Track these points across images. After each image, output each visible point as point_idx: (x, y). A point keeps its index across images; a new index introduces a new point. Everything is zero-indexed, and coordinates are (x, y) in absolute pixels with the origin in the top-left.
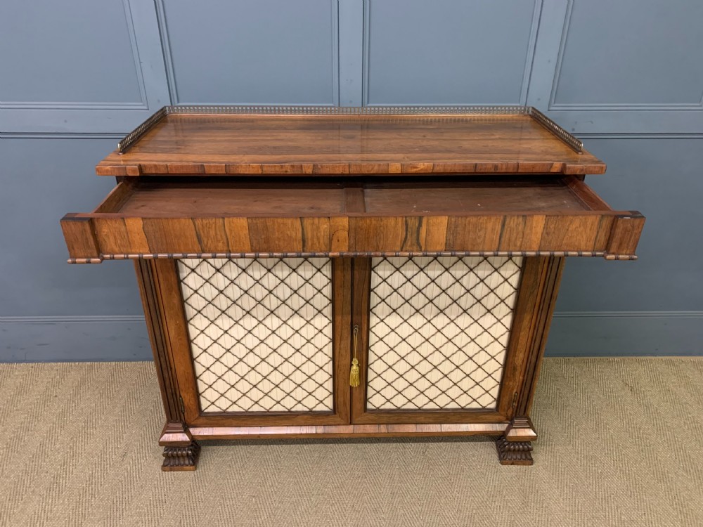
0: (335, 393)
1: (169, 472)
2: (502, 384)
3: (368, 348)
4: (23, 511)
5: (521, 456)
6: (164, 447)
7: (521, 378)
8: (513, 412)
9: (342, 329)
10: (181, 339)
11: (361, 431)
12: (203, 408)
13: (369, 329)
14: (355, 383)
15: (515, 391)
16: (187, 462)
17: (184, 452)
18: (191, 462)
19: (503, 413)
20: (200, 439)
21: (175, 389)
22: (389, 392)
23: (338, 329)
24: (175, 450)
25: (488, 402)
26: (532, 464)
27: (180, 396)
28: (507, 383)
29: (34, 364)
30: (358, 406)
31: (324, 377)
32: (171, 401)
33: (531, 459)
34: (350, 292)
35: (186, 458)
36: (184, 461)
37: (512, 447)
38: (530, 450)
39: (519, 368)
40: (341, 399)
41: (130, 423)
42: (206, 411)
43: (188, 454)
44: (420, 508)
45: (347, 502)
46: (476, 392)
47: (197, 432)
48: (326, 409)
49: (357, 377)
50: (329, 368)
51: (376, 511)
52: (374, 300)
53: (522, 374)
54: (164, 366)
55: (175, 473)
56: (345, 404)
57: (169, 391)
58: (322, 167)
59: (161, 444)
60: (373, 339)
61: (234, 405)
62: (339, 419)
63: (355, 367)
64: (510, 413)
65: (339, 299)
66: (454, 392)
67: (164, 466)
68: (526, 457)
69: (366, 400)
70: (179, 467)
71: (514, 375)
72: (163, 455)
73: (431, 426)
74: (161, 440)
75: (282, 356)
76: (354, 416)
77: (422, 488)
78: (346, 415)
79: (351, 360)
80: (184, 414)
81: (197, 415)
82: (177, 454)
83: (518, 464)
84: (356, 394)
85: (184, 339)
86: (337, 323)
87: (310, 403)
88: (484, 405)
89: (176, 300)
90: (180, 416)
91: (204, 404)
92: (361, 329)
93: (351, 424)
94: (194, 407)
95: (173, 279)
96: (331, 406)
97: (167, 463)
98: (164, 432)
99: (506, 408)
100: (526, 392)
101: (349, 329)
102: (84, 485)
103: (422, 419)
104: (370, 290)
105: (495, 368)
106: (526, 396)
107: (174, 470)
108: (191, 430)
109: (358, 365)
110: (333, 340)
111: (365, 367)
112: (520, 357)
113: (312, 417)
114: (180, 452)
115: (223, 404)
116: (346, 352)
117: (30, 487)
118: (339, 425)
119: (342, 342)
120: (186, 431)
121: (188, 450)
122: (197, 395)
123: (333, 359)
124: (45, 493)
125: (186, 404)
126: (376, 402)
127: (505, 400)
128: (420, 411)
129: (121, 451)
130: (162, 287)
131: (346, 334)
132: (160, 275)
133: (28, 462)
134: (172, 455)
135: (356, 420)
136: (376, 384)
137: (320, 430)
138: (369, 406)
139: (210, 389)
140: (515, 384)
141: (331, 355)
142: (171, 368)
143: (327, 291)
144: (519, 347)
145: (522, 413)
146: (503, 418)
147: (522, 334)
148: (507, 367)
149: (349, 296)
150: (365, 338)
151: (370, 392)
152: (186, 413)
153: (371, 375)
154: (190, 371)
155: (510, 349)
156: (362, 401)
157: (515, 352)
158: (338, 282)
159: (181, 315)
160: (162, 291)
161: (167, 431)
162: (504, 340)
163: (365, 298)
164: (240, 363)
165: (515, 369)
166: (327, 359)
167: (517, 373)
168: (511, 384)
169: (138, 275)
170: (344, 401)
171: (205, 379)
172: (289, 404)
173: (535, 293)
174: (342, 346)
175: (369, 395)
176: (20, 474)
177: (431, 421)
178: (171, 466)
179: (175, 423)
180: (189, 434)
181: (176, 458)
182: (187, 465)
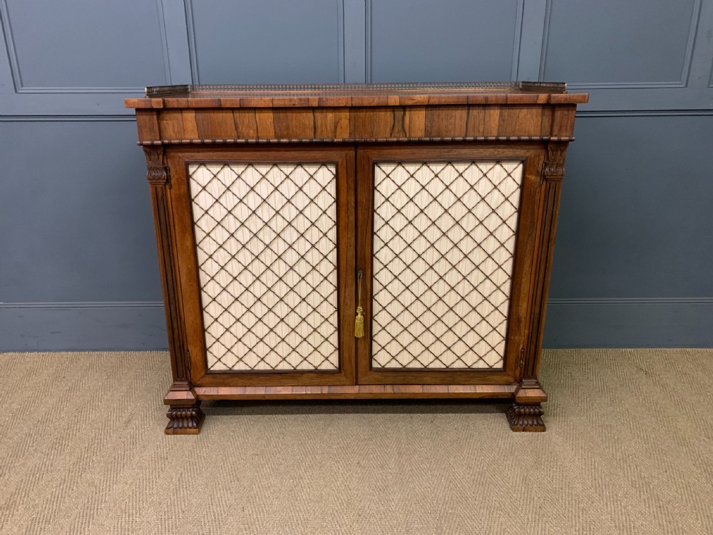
0: (340, 349)
1: (173, 436)
2: (508, 339)
3: (372, 297)
4: (23, 465)
5: (533, 422)
6: (169, 406)
7: (527, 331)
8: (521, 373)
9: (346, 275)
10: (191, 285)
11: (366, 391)
12: (209, 366)
13: (372, 276)
14: (359, 333)
15: (521, 347)
16: (190, 425)
17: (188, 413)
18: (195, 424)
19: (511, 373)
20: (205, 399)
21: (183, 342)
22: (394, 348)
23: (343, 275)
24: (179, 411)
25: (495, 361)
26: (544, 431)
27: (188, 351)
28: (513, 338)
29: (44, 354)
30: (363, 362)
31: (329, 329)
32: (178, 355)
33: (543, 425)
34: (354, 234)
35: (190, 420)
36: (188, 423)
37: (522, 410)
38: (541, 414)
39: (523, 319)
40: (346, 355)
42: (212, 369)
43: (192, 415)
44: (428, 465)
45: (352, 459)
46: (482, 348)
47: (201, 391)
48: (331, 367)
49: (362, 326)
50: (334, 320)
51: (382, 467)
52: (377, 245)
53: (527, 328)
54: (174, 315)
55: (179, 436)
56: (350, 360)
57: (177, 344)
58: (327, 100)
59: (166, 402)
60: (377, 287)
61: (241, 363)
62: (344, 378)
63: (359, 316)
64: (518, 373)
65: (343, 241)
66: (460, 349)
67: (167, 428)
68: (538, 423)
69: (371, 357)
70: (183, 430)
71: (519, 327)
72: (168, 416)
73: (438, 387)
74: (167, 398)
75: (288, 305)
76: (359, 375)
77: (430, 449)
78: (352, 373)
79: (356, 308)
80: (190, 371)
81: (203, 373)
82: (181, 414)
83: (530, 431)
84: (361, 347)
85: (195, 285)
86: (342, 268)
87: (316, 361)
88: (491, 365)
89: (189, 243)
90: (186, 374)
91: (211, 360)
92: (364, 275)
93: (356, 384)
94: (200, 364)
95: (188, 221)
96: (336, 364)
97: (170, 426)
98: (170, 390)
99: (514, 367)
100: (533, 347)
101: (354, 274)
102: (87, 445)
103: (428, 379)
104: (373, 233)
105: (499, 320)
106: (532, 352)
107: (177, 434)
108: (196, 389)
109: (362, 314)
110: (338, 288)
111: (369, 319)
112: (524, 308)
113: (318, 375)
114: (184, 413)
115: (229, 362)
116: (351, 300)
117: (32, 446)
118: (344, 385)
119: (347, 289)
120: (191, 390)
121: (193, 411)
122: (204, 350)
123: (339, 310)
124: (47, 451)
125: (193, 360)
126: (381, 359)
127: (512, 356)
128: (426, 370)
129: (125, 419)
130: (176, 228)
131: (351, 281)
132: (176, 217)
133: (32, 427)
134: (176, 415)
135: (362, 379)
136: (381, 338)
137: (325, 390)
138: (375, 365)
139: (217, 343)
140: (521, 339)
141: (336, 305)
142: (181, 318)
143: (332, 234)
144: (522, 295)
145: (530, 373)
146: (511, 379)
147: (524, 280)
148: (511, 319)
149: (353, 238)
150: (369, 285)
151: (376, 348)
152: (192, 370)
153: (376, 328)
154: (198, 321)
155: (513, 299)
156: (368, 357)
157: (518, 301)
158: (342, 223)
159: (192, 258)
160: (177, 234)
161: (173, 389)
162: (506, 288)
163: (368, 241)
164: (247, 313)
165: (519, 320)
166: (332, 310)
167: (522, 325)
168: (516, 338)
169: (155, 214)
170: (350, 357)
171: (214, 330)
172: (294, 362)
173: (534, 235)
174: (347, 293)
175: (374, 352)
176: (24, 436)
177: (438, 382)
178: (175, 428)
179: (181, 381)
180: (194, 393)
181: (181, 420)
182: (191, 428)
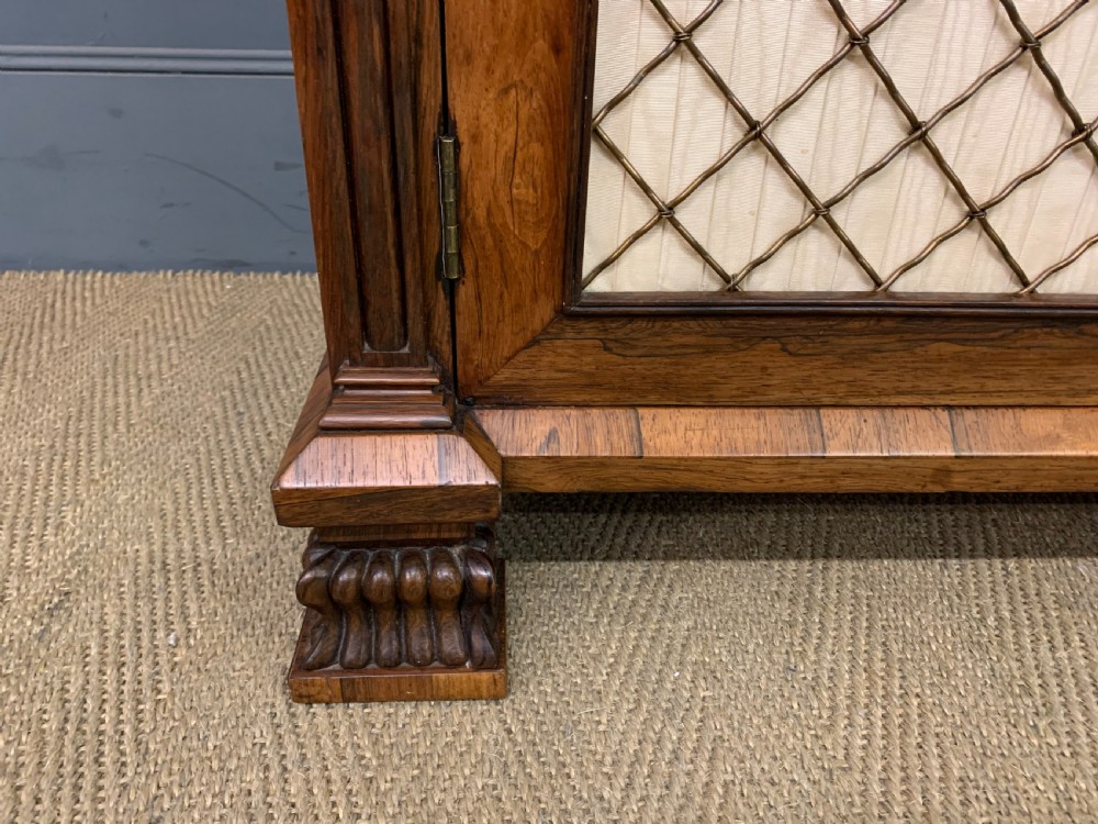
1: (339, 709)
6: (308, 531)
12: (593, 257)
16: (452, 644)
17: (444, 573)
18: (479, 642)
24: (381, 561)
35: (447, 617)
36: (436, 637)
41: (105, 461)
42: (600, 285)
43: (468, 583)
47: (526, 435)
55: (378, 711)
59: (292, 508)
61: (816, 239)
67: (302, 666)
70: (406, 675)
72: (302, 591)
74: (289, 482)
80: (452, 289)
81: (544, 311)
82: (397, 585)
90: (426, 316)
91: (608, 212)
94: (533, 238)
98: (311, 428)
107: (368, 699)
108: (494, 422)
114: (412, 575)
115: (737, 233)
120: (462, 425)
121: (471, 557)
122: (573, 125)
134: (361, 590)
152: (465, 293)
161: (330, 419)
178: (349, 668)
179: (391, 362)
180: (483, 445)
181: (388, 616)
182: (453, 665)
